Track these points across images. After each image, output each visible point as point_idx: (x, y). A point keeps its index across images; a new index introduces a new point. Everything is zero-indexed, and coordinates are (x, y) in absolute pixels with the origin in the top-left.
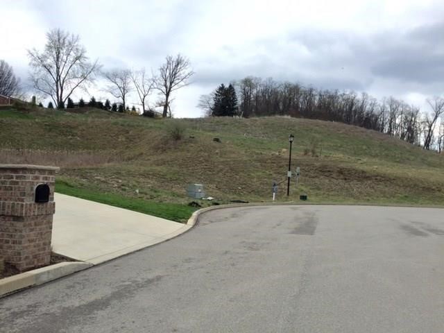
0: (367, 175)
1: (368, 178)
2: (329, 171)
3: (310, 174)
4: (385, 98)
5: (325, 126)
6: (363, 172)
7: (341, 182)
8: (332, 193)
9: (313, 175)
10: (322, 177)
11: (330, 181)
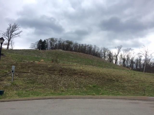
4: (102, 47)
5: (76, 54)
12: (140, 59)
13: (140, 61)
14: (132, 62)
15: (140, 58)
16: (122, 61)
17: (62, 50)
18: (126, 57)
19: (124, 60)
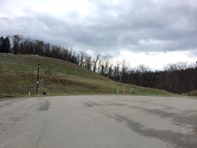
0: (72, 82)
1: (72, 84)
2: (56, 81)
3: (47, 82)
6: (70, 81)
7: (62, 86)
8: (57, 91)
9: (49, 83)
10: (53, 84)
11: (57, 85)
12: (118, 68)
13: (118, 69)
14: (111, 70)
15: (119, 66)
16: (101, 68)
18: (105, 64)
19: (103, 67)
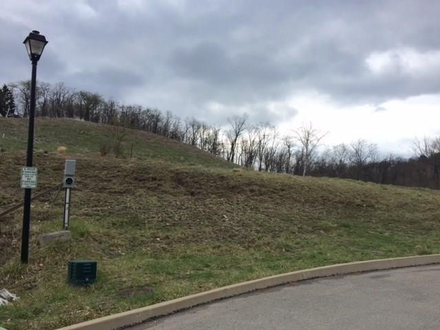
1: (235, 189)
6: (222, 178)
17: (83, 120)
19: (251, 153)
